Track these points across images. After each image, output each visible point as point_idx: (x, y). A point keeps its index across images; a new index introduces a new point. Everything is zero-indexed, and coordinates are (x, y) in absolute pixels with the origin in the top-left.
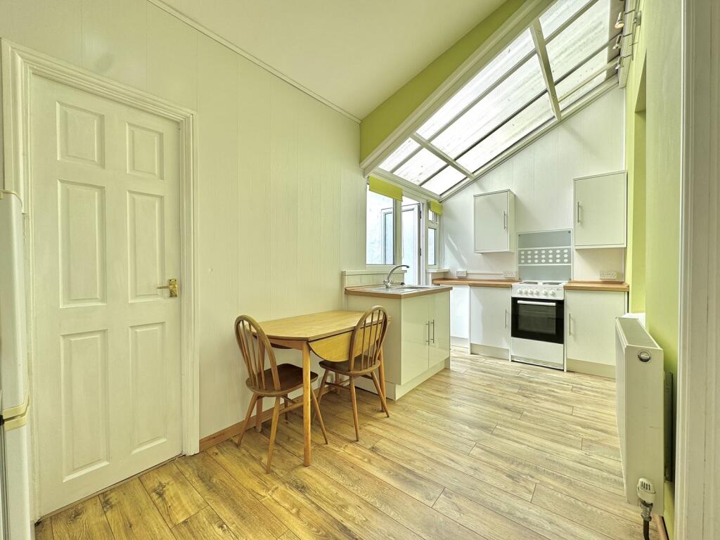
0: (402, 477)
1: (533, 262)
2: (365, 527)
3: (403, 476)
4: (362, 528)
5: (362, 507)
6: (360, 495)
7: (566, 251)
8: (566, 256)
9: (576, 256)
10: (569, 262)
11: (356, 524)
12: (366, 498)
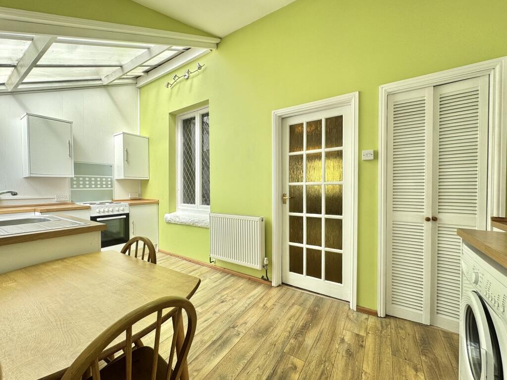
0: (220, 347)
1: (85, 187)
2: (264, 368)
3: (218, 347)
4: (264, 369)
5: (248, 371)
6: (237, 373)
7: (109, 179)
8: (109, 183)
9: (116, 184)
10: (112, 187)
11: (262, 374)
12: (239, 369)
